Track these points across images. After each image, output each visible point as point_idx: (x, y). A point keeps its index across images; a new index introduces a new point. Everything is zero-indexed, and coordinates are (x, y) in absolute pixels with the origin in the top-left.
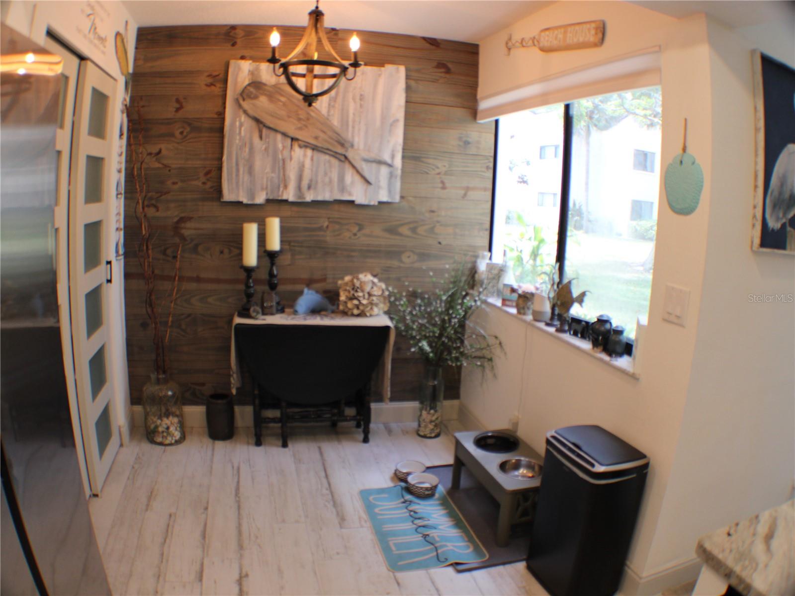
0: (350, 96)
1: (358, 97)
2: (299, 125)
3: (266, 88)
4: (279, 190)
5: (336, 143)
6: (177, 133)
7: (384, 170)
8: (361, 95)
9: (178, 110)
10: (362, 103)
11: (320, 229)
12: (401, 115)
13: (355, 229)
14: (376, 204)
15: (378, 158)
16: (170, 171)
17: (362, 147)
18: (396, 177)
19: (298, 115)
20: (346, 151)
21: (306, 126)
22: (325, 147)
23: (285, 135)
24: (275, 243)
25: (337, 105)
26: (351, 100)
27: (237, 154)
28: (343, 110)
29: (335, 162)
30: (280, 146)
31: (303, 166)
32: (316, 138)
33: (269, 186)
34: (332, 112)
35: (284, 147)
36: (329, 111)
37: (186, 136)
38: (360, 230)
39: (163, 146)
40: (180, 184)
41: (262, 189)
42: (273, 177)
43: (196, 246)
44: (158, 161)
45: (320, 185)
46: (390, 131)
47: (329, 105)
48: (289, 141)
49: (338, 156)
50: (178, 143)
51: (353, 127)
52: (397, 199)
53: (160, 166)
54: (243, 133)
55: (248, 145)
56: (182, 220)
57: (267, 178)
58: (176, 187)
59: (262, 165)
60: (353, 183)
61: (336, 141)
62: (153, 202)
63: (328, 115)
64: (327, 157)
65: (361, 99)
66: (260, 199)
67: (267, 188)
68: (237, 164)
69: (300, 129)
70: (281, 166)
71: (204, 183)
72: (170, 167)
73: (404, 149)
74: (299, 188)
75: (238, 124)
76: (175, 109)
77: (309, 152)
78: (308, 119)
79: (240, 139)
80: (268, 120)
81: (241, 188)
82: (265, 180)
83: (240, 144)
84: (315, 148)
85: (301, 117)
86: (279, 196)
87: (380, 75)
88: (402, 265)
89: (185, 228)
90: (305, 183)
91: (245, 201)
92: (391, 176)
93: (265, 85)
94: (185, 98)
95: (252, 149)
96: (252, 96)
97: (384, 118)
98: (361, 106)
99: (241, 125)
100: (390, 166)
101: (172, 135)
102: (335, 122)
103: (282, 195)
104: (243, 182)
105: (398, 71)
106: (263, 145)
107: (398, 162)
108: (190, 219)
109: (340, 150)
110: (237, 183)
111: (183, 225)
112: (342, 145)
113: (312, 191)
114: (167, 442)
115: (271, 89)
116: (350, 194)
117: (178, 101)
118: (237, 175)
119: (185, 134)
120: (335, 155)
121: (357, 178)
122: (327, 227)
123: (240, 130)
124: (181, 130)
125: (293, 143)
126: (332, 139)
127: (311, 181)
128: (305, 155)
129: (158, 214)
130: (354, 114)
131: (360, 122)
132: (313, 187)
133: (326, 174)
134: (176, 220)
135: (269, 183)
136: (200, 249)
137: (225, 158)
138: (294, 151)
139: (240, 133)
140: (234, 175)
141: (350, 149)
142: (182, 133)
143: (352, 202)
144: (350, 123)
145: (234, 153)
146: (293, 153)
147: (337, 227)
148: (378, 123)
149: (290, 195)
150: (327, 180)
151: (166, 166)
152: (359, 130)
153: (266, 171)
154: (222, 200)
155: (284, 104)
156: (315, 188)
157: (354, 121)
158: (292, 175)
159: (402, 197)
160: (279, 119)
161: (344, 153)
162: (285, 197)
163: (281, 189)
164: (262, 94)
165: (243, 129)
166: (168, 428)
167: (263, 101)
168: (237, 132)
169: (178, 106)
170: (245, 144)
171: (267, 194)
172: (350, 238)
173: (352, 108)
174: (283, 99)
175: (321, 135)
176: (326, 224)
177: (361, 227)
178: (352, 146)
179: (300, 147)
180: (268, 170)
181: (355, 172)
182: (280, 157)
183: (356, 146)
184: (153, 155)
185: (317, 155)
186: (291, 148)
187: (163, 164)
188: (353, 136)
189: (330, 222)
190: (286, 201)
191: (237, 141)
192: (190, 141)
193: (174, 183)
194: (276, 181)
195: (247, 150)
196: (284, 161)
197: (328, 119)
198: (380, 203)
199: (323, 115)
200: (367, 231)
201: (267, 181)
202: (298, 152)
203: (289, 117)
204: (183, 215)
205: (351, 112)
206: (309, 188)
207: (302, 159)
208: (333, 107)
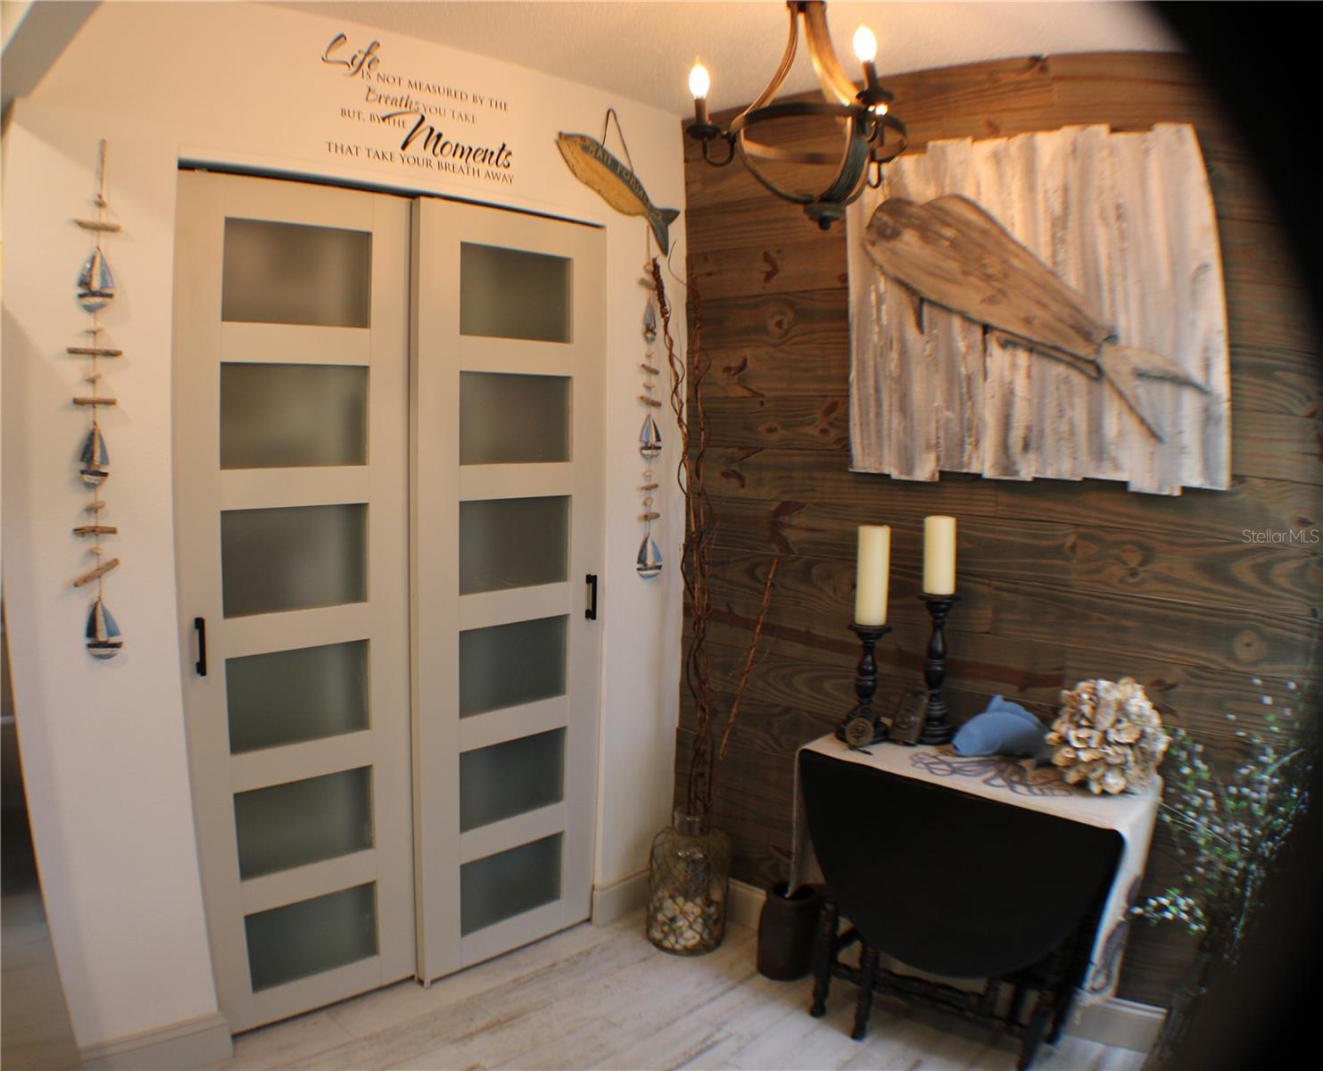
0: (1094, 210)
1: (1111, 214)
2: (989, 293)
3: (913, 210)
4: (962, 451)
5: (1071, 332)
6: (771, 325)
7: (1190, 403)
8: (1118, 207)
9: (769, 276)
10: (1124, 225)
11: (1057, 552)
12: (1209, 250)
13: (1134, 559)
14: (1177, 493)
15: (1172, 369)
16: (762, 403)
17: (1136, 341)
18: (1218, 421)
19: (984, 266)
20: (1097, 351)
21: (1002, 292)
22: (1050, 344)
23: (966, 318)
24: (940, 577)
25: (1069, 237)
26: (1098, 222)
27: (875, 366)
28: (1083, 245)
29: (1079, 381)
30: (961, 345)
31: (1012, 392)
32: (1028, 321)
33: (942, 441)
34: (1061, 256)
35: (970, 347)
36: (1054, 254)
37: (788, 331)
38: (1142, 564)
39: (748, 353)
40: (781, 432)
41: (928, 448)
42: (948, 420)
43: (809, 566)
44: (741, 383)
45: (1049, 440)
46: (1194, 294)
47: (1053, 236)
48: (978, 332)
49: (1080, 364)
50: (774, 346)
51: (1112, 290)
52: (1223, 482)
53: (746, 393)
54: (884, 318)
55: (895, 345)
56: (785, 508)
57: (938, 422)
58: (774, 438)
59: (926, 391)
60: (1121, 434)
61: (1073, 327)
62: (735, 467)
63: (1055, 263)
64: (1060, 370)
65: (1119, 217)
66: (925, 471)
67: (937, 445)
68: (877, 390)
69: (991, 300)
70: (962, 391)
71: (824, 432)
72: (762, 396)
73: (1233, 347)
74: (1004, 446)
75: (873, 297)
76: (763, 276)
77: (1022, 358)
78: (1006, 276)
79: (880, 333)
80: (926, 286)
81: (886, 443)
82: (933, 425)
83: (882, 343)
84: (1032, 347)
85: (990, 271)
86: (962, 466)
87: (1147, 152)
88: (1233, 666)
89: (790, 526)
90: (1017, 434)
91: (895, 475)
92: (1208, 418)
93: (910, 203)
94: (779, 252)
95: (903, 353)
96: (888, 232)
97: (1176, 261)
98: (1123, 236)
99: (880, 301)
100: (1201, 390)
101: (764, 330)
102: (1072, 279)
103: (969, 464)
104: (890, 428)
105: (1181, 140)
106: (928, 342)
107: (1220, 381)
108: (799, 507)
109: (1082, 350)
110: (879, 432)
111: (785, 519)
112: (1086, 336)
113: (1032, 456)
114: (667, 944)
115: (922, 213)
116: (1117, 467)
117: (767, 258)
118: (879, 415)
119: (785, 326)
120: (1075, 362)
121: (1131, 423)
122: (1073, 547)
123: (879, 311)
124: (778, 318)
125: (988, 336)
126: (1060, 320)
127: (1029, 428)
128: (1014, 366)
129: (743, 493)
130: (1110, 257)
131: (1125, 277)
132: (1033, 444)
133: (1061, 413)
134: (773, 507)
135: (942, 434)
136: (815, 572)
137: (853, 376)
138: (991, 355)
139: (879, 319)
140: (872, 416)
141: (1106, 348)
142: (779, 324)
143: (1122, 486)
144: (1105, 279)
145: (871, 363)
146: (989, 360)
147: (1095, 549)
148: (1165, 277)
149: (984, 463)
150: (1064, 427)
151: (756, 394)
152: (1126, 296)
153: (936, 405)
154: (851, 470)
155: (953, 244)
156: (1039, 449)
157: (1111, 275)
158: (989, 415)
159: (1236, 478)
160: (948, 280)
161: (1092, 357)
162: (974, 469)
163: (968, 448)
164: (907, 226)
165: (884, 308)
166: (673, 920)
167: (910, 240)
168: (875, 317)
169: (768, 268)
170: (891, 342)
171: (938, 459)
172: (1122, 580)
173: (1103, 239)
174: (949, 233)
175: (1038, 313)
176: (1070, 540)
177: (1148, 555)
178: (1112, 338)
179: (1004, 345)
180: (939, 401)
181: (1125, 410)
182: (963, 370)
183: (1123, 341)
184: (732, 372)
185: (1040, 365)
186: (985, 350)
187: (750, 390)
188: (1114, 314)
189: (1081, 536)
190: (977, 477)
191: (876, 337)
192: (798, 339)
193: (770, 430)
194: (955, 427)
195: (894, 355)
196: (969, 378)
197: (1053, 274)
198: (1185, 490)
199: (1039, 263)
200: (1159, 566)
201: (938, 428)
202: (999, 358)
203: (966, 273)
204: (786, 498)
205: (1102, 251)
206: (1026, 447)
207: (1007, 373)
208: (1063, 241)
